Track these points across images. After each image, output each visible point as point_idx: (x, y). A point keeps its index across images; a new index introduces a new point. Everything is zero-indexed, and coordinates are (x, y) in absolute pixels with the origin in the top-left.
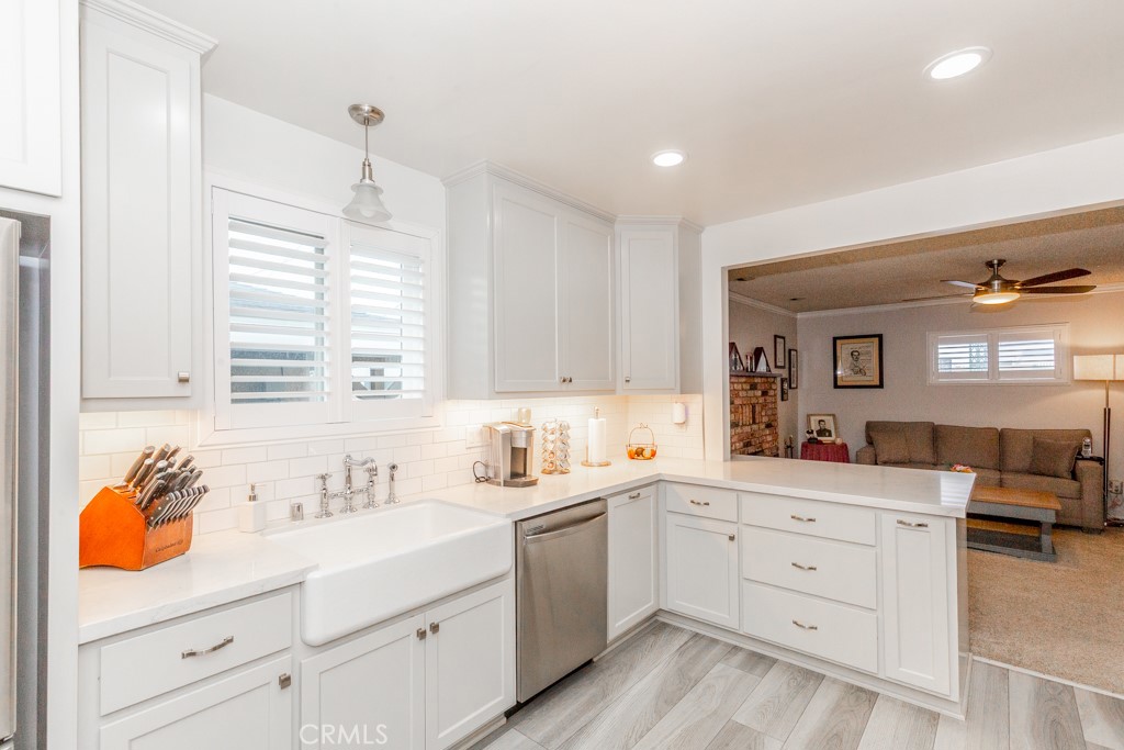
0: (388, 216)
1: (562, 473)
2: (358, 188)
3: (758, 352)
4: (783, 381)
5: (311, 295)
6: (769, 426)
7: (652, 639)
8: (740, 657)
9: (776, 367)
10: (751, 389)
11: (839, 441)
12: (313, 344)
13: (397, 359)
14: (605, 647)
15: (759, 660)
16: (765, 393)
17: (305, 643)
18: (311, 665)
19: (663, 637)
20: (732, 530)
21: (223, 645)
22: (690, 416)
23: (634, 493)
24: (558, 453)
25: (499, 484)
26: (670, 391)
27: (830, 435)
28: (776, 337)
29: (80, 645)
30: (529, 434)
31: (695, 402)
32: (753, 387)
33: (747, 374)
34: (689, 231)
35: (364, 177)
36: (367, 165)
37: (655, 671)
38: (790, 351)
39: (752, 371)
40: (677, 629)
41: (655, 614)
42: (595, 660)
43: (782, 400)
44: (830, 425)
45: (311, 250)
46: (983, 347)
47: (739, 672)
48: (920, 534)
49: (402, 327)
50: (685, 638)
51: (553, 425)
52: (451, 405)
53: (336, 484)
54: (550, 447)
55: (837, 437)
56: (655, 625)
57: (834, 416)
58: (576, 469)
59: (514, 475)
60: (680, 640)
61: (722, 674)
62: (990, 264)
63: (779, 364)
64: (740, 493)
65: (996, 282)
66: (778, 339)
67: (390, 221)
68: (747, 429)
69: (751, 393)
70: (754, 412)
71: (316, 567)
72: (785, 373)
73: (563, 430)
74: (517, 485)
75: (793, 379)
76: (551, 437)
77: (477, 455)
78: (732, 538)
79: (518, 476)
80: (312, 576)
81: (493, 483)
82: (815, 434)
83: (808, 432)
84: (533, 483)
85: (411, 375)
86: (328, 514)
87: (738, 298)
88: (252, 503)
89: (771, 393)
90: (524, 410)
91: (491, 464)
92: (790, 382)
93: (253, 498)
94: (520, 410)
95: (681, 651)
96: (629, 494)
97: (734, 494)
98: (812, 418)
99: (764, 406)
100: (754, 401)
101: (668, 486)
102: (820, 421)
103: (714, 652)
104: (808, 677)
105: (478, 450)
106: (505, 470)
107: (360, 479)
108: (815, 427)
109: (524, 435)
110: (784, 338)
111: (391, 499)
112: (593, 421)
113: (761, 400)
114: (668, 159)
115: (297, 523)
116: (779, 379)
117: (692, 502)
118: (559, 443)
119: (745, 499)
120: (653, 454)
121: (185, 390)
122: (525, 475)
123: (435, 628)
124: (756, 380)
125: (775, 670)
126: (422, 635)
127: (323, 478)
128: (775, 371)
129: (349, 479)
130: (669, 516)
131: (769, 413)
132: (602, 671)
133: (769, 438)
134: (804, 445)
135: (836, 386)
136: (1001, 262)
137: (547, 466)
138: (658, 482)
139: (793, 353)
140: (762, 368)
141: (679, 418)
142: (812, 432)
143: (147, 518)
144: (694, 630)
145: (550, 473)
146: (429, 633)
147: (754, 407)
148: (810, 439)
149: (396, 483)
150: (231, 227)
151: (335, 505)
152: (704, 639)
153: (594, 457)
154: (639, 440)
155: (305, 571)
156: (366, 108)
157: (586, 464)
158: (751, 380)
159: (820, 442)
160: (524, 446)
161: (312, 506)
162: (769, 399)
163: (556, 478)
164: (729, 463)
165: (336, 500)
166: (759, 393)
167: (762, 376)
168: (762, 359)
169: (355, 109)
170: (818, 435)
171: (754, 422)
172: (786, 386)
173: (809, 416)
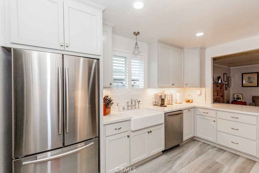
0: (140, 53)
1: (171, 105)
2: (135, 48)
3: (219, 78)
4: (226, 85)
5: (124, 68)
6: (222, 96)
7: (193, 142)
8: (216, 149)
9: (224, 81)
10: (217, 87)
11: (243, 101)
12: (124, 77)
13: (138, 80)
14: (183, 142)
15: (221, 150)
16: (221, 88)
17: (131, 131)
18: (132, 135)
19: (196, 142)
20: (214, 119)
21: (120, 129)
22: (202, 93)
23: (189, 110)
24: (170, 100)
25: (159, 106)
26: (197, 87)
27: (241, 99)
28: (224, 74)
29: (104, 125)
30: (165, 96)
31: (203, 90)
32: (218, 86)
33: (216, 83)
34: (202, 49)
35: (136, 46)
36: (136, 43)
37: (194, 149)
38: (228, 77)
39: (217, 82)
40: (199, 141)
41: (193, 137)
42: (180, 145)
43: (226, 90)
44: (240, 96)
45: (124, 60)
47: (216, 152)
49: (139, 74)
50: (201, 143)
51: (169, 94)
52: (149, 89)
53: (130, 104)
54: (169, 99)
55: (243, 99)
56: (193, 140)
57: (242, 94)
58: (174, 104)
59: (162, 104)
60: (199, 144)
61: (212, 152)
63: (225, 81)
64: (216, 111)
66: (225, 74)
67: (140, 54)
68: (216, 97)
69: (217, 88)
70: (218, 93)
71: (132, 117)
72: (227, 83)
73: (172, 95)
74: (163, 106)
75: (229, 84)
76: (169, 97)
77: (154, 100)
78: (214, 121)
79: (162, 105)
80: (132, 119)
81: (157, 106)
82: (236, 99)
83: (233, 98)
84: (166, 106)
85: (141, 84)
86: (128, 109)
87: (215, 64)
88: (117, 106)
89: (223, 88)
90: (163, 91)
91: (157, 102)
92: (228, 85)
93: (117, 105)
94: (162, 91)
95: (201, 145)
96: (188, 110)
97: (215, 111)
98: (235, 95)
99: (220, 91)
100: (218, 90)
101: (197, 109)
102: (237, 96)
103: (209, 147)
104: (235, 155)
105: (154, 99)
106: (160, 103)
107: (134, 103)
108: (235, 97)
109: (164, 96)
110: (226, 74)
111: (139, 108)
112: (178, 94)
113: (220, 90)
114: (200, 34)
115: (124, 110)
116: (225, 85)
117: (204, 112)
118: (170, 98)
119: (218, 112)
120: (192, 102)
121: (111, 86)
122: (164, 104)
123: (151, 132)
124: (218, 85)
125: (225, 153)
126: (149, 132)
127: (128, 103)
128: (223, 82)
129: (132, 103)
130: (197, 115)
131: (222, 93)
132: (182, 147)
133: (222, 99)
134: (232, 102)
135: (243, 86)
137: (168, 103)
138: (194, 107)
139: (229, 78)
140: (220, 82)
141: (199, 93)
142: (235, 98)
143: (106, 107)
144: (203, 142)
145: (169, 104)
146: (150, 133)
147: (218, 91)
148: (234, 100)
149: (140, 104)
150: (114, 57)
151: (130, 108)
152: (206, 144)
153: (178, 102)
154: (189, 98)
155: (131, 118)
156: (136, 32)
157: (176, 103)
158: (217, 85)
159: (238, 101)
160: (164, 98)
161: (126, 108)
162: (222, 90)
163: (170, 106)
164: (212, 104)
165: (130, 107)
166: (219, 88)
167: (220, 84)
168: (220, 79)
169: (134, 33)
170: (237, 99)
171: (218, 95)
172: (227, 86)
173: (234, 94)
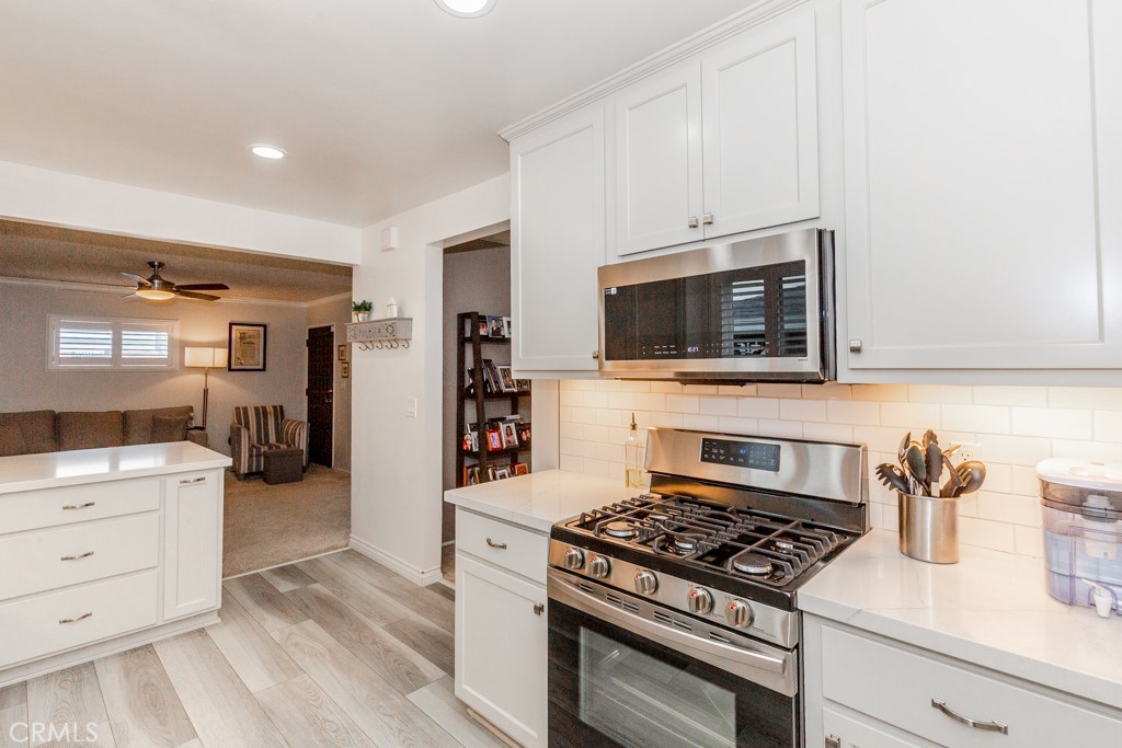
46: (109, 335)
48: (200, 486)
62: (152, 265)
65: (156, 281)
136: (161, 265)
